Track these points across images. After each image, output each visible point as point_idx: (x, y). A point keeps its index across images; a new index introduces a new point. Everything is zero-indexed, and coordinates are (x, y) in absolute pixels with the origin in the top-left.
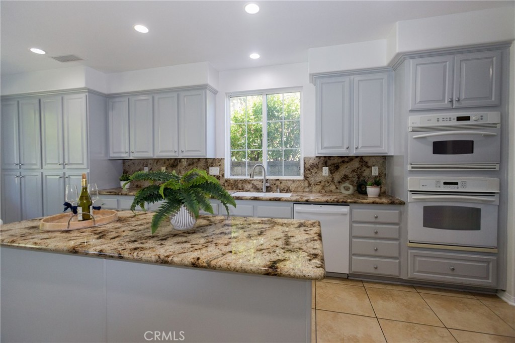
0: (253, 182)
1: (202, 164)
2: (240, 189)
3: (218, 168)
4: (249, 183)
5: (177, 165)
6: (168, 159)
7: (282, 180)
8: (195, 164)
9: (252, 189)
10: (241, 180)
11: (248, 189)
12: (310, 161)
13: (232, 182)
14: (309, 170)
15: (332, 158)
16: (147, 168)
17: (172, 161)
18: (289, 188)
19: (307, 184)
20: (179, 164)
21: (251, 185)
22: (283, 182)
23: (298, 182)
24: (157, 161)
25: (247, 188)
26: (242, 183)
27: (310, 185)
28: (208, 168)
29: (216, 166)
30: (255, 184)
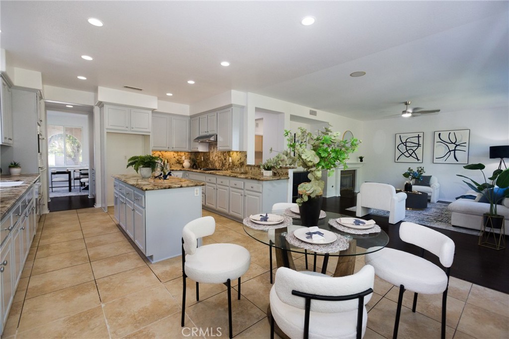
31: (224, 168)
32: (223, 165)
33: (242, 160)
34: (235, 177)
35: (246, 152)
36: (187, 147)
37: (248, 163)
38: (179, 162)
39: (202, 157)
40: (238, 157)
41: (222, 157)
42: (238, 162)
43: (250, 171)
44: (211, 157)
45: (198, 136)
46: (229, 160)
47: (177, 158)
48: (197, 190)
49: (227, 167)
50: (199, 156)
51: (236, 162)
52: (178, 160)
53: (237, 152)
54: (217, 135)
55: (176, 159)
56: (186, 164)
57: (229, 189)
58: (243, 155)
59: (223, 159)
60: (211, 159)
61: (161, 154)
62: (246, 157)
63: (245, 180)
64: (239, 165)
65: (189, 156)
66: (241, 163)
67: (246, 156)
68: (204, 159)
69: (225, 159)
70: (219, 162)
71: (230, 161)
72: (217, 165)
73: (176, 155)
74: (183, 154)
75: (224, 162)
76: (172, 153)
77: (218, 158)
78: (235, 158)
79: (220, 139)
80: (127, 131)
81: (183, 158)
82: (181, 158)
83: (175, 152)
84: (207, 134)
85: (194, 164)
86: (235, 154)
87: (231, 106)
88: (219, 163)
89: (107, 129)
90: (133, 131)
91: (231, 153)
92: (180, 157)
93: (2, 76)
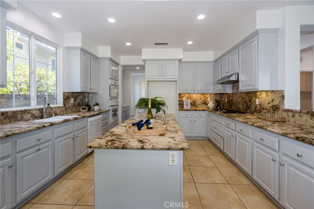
0: (31, 112)
2: (19, 120)
4: (29, 113)
7: (53, 108)
9: (31, 118)
10: (20, 111)
11: (27, 119)
12: (67, 95)
14: (66, 100)
15: (75, 93)
18: (56, 113)
19: (65, 109)
21: (30, 115)
22: (53, 109)
23: (61, 108)
25: (27, 117)
26: (22, 114)
27: (66, 109)
30: (33, 113)
31: (249, 111)
32: (248, 107)
33: (276, 102)
34: (261, 128)
35: (282, 92)
36: (212, 90)
37: (286, 107)
38: (205, 103)
39: (226, 99)
40: (269, 99)
41: (247, 98)
42: (269, 105)
43: (292, 120)
44: (234, 99)
45: (220, 78)
46: (255, 102)
47: (203, 99)
48: (173, 156)
49: (253, 110)
50: (224, 97)
51: (266, 105)
52: (204, 101)
53: (267, 92)
54: (238, 74)
55: (202, 101)
56: (211, 105)
57: (252, 144)
58: (278, 95)
59: (248, 101)
60: (234, 101)
61: (189, 96)
62: (283, 99)
63: (283, 139)
64: (271, 109)
65: (215, 97)
66: (273, 106)
67: (283, 97)
68: (228, 100)
69: (250, 101)
70: (243, 103)
71: (257, 103)
72: (241, 106)
73: (202, 96)
74: (208, 96)
75: (249, 103)
76: (199, 95)
77: (242, 99)
78: (264, 99)
79: (242, 78)
80: (160, 79)
81: (209, 99)
82: (206, 100)
83: (201, 94)
84: (228, 74)
85: (218, 105)
86: (264, 95)
87: (256, 33)
88: (243, 105)
89: (147, 78)
90: (164, 79)
91: (258, 94)
92: (206, 98)
93: (82, 50)
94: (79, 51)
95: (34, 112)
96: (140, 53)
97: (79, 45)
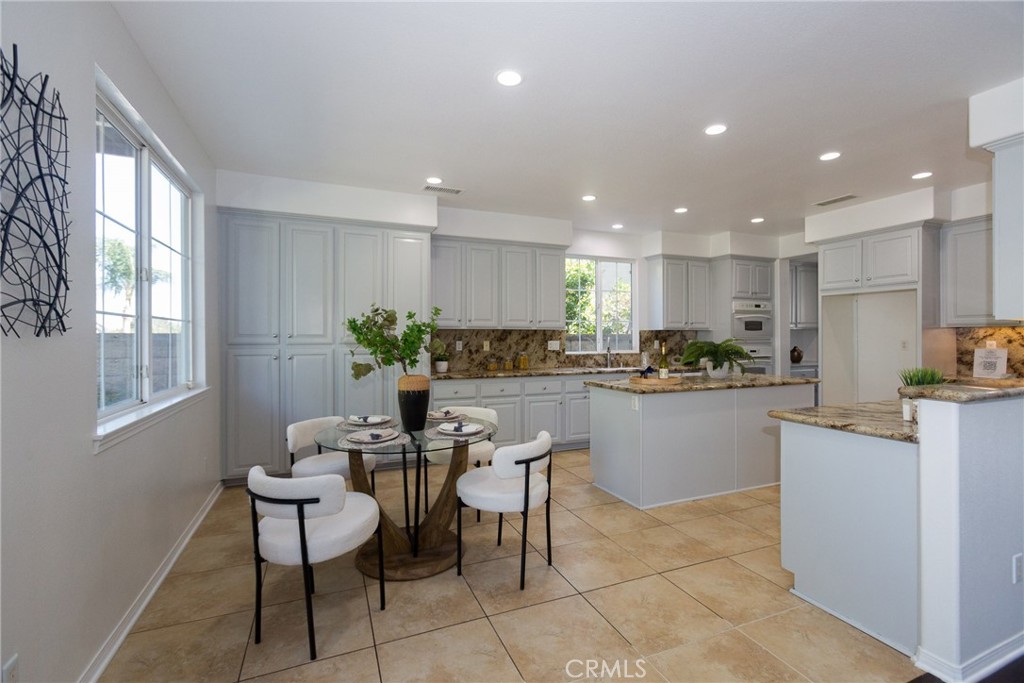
1: (539, 337)
2: (582, 366)
3: (558, 342)
4: (591, 358)
5: (506, 338)
6: (493, 331)
8: (530, 337)
9: (594, 365)
10: (584, 356)
11: (590, 365)
12: (645, 334)
13: (574, 358)
14: (643, 343)
15: (661, 332)
16: (461, 342)
17: (499, 333)
18: (627, 361)
20: (509, 337)
21: (592, 361)
22: (623, 355)
23: (634, 355)
24: (477, 332)
26: (585, 359)
28: (546, 342)
29: (556, 339)
89: (822, 290)
90: (870, 286)
93: (666, 257)
94: (661, 260)
95: (597, 358)
96: (800, 226)
97: (658, 251)
